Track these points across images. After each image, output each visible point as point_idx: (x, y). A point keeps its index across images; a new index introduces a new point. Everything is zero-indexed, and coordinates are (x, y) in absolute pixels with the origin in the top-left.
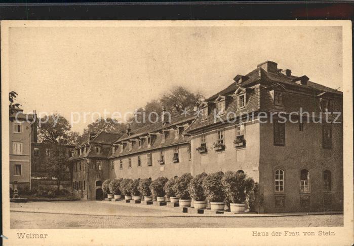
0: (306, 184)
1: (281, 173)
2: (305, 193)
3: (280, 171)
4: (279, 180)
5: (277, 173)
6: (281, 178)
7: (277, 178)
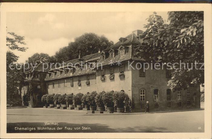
0: (157, 97)
1: (144, 91)
2: (157, 101)
3: (143, 90)
4: (142, 95)
5: (141, 91)
6: (144, 94)
7: (141, 94)
